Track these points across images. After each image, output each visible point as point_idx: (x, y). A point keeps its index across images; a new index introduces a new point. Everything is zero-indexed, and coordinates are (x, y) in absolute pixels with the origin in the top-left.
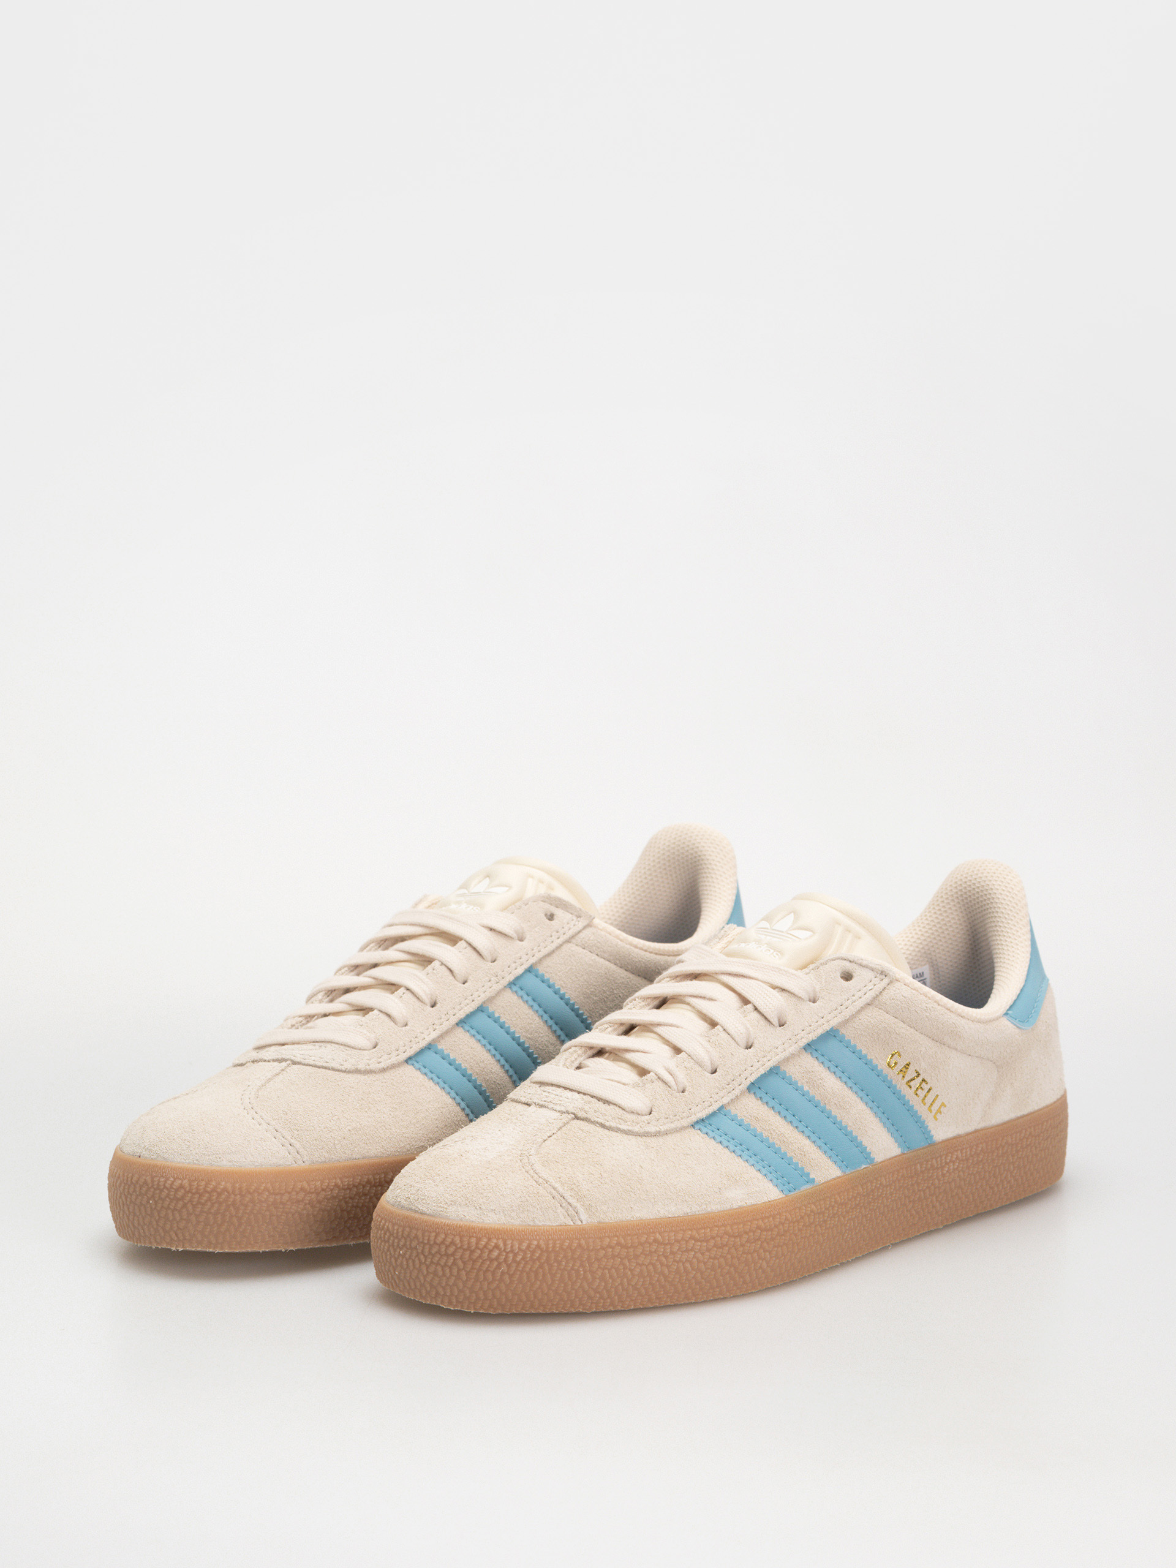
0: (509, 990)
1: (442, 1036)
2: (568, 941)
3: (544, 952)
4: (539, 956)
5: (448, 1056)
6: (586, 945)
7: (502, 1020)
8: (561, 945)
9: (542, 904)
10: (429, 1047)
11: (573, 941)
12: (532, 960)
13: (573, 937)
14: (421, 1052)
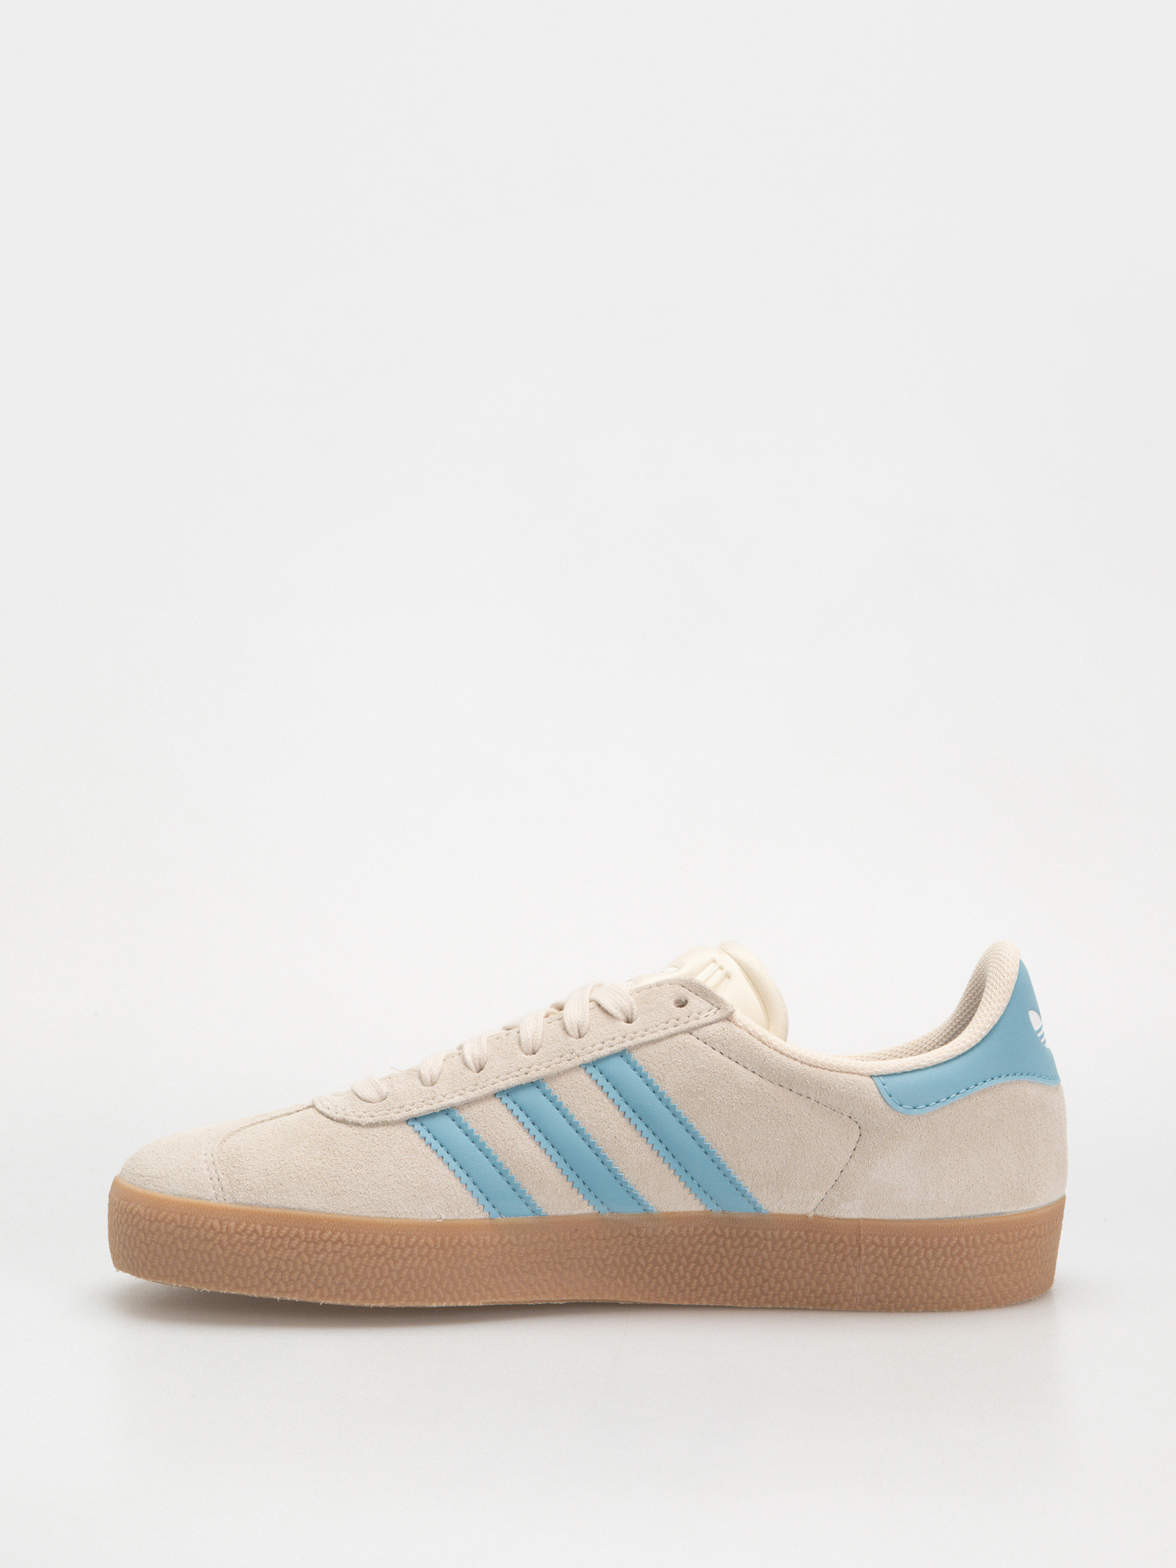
0: (582, 1071)
1: (469, 1103)
2: (690, 1032)
3: (649, 1037)
4: (639, 1040)
5: (466, 1125)
6: (708, 1040)
7: (558, 1100)
8: (676, 1034)
9: (678, 987)
10: (446, 1112)
11: (695, 1033)
12: (628, 1043)
13: (695, 1028)
14: (432, 1115)
